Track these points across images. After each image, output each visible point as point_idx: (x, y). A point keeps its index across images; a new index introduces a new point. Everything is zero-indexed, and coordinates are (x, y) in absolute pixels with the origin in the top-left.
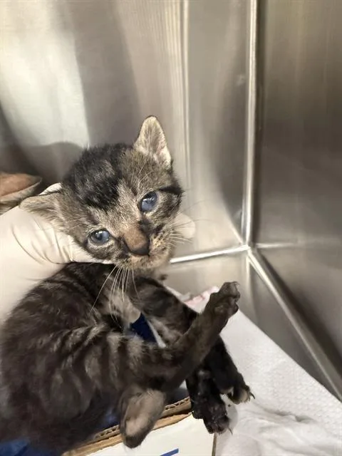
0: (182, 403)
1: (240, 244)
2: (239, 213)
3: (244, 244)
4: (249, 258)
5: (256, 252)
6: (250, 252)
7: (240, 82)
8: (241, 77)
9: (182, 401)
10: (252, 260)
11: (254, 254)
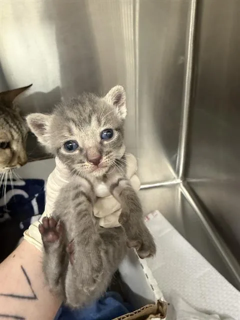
0: (139, 311)
1: (175, 178)
2: (175, 156)
3: (178, 179)
4: (181, 188)
5: (186, 184)
6: (181, 185)
7: (180, 62)
8: (182, 58)
9: (139, 310)
10: (182, 189)
11: (184, 186)
